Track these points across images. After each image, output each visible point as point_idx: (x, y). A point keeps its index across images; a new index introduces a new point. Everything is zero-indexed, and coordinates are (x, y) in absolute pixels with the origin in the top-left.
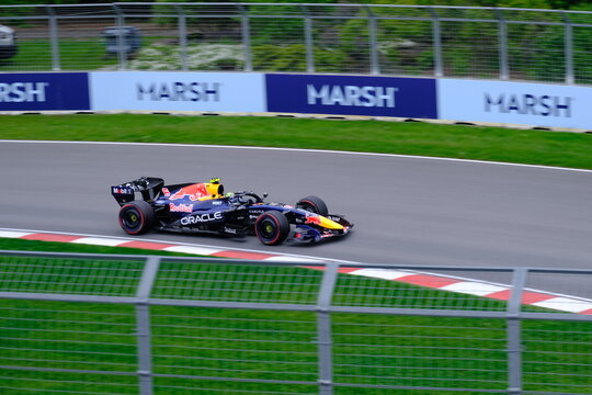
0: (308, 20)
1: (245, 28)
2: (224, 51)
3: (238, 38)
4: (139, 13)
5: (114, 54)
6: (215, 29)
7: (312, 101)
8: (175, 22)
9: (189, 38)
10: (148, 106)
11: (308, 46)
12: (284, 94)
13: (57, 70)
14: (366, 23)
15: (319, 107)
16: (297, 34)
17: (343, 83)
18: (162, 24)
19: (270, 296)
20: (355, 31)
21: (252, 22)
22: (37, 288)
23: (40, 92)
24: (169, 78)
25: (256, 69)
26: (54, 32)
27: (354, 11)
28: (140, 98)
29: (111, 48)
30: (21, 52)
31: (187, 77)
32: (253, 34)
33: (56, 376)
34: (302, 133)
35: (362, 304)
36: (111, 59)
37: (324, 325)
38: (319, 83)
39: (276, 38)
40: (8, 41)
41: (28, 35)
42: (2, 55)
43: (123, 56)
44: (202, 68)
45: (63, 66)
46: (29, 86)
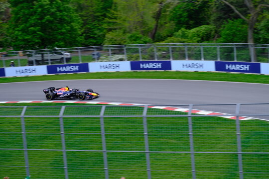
0: (140, 49)
1: (125, 51)
2: (120, 56)
3: (123, 53)
4: (100, 49)
5: (94, 58)
6: (118, 51)
7: (141, 67)
8: (108, 50)
9: (112, 54)
10: (103, 70)
11: (140, 54)
12: (135, 66)
13: (81, 63)
14: (153, 48)
15: (143, 69)
16: (137, 52)
17: (148, 63)
18: (105, 51)
19: (134, 114)
20: (151, 50)
21: (127, 49)
22: (79, 114)
23: (77, 68)
24: (107, 63)
25: (128, 60)
26: (80, 54)
27: (150, 45)
28: (101, 68)
29: (94, 57)
30: (73, 59)
31: (112, 63)
32: (127, 52)
33: (84, 135)
34: (139, 75)
35: (156, 114)
36: (93, 60)
37: (145, 120)
38: (143, 63)
39: (133, 53)
40: (69, 57)
41: (74, 55)
42: (68, 60)
43: (96, 59)
44: (115, 61)
45: (82, 62)
46: (74, 67)
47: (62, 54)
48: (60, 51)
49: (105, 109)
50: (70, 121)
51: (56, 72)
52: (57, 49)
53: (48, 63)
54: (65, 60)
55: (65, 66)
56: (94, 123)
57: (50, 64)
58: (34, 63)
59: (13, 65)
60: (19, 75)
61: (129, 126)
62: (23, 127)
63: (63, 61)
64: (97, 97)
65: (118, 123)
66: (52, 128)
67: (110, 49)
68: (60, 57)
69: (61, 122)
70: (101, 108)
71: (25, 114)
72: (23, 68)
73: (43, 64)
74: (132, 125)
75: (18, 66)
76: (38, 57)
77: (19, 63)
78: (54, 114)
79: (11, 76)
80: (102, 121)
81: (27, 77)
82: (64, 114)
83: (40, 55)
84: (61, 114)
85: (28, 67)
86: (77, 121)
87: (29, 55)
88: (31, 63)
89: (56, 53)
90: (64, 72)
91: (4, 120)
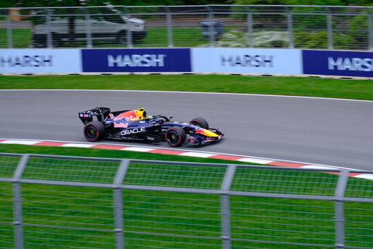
0: (329, 17)
1: (290, 22)
2: (276, 36)
3: (285, 28)
4: (223, 13)
5: (207, 37)
6: (270, 22)
7: (331, 67)
8: (245, 17)
9: (255, 27)
10: (228, 70)
11: (329, 33)
12: (314, 63)
13: (171, 47)
14: (366, 18)
15: (336, 71)
16: (322, 25)
17: (351, 56)
18: (237, 18)
19: (305, 190)
20: (360, 23)
21: (294, 17)
22: (159, 183)
23: (160, 60)
24: (241, 52)
25: (296, 47)
26: (169, 23)
27: (359, 11)
28: (223, 65)
29: (205, 33)
30: (149, 36)
31: (252, 52)
32: (295, 25)
33: (170, 239)
34: (325, 88)
35: (364, 195)
36: (204, 40)
37: (339, 210)
38: (336, 56)
39: (310, 28)
40: (140, 29)
41: (154, 25)
42: (138, 37)
43: (212, 38)
44: (262, 46)
45: (175, 44)
46: (153, 56)
47: (122, 22)
48: (119, 13)
49: (235, 175)
50: (136, 198)
51: (103, 67)
52: (110, 6)
53: (84, 44)
54: (129, 37)
55: (130, 53)
56: (198, 209)
57: (90, 47)
58: (50, 40)
60: (8, 71)
61: (291, 222)
62: (17, 209)
63: (125, 40)
64: (215, 141)
65: (261, 213)
66: (88, 214)
67: (250, 15)
68: (118, 28)
69: (117, 202)
70: (224, 169)
71: (23, 175)
72: (20, 53)
73: (72, 44)
74: (301, 219)
75: (7, 47)
76: (60, 26)
77: (10, 40)
80: (225, 203)
81: (29, 77)
82: (125, 181)
83: (66, 21)
84: (118, 181)
85: (32, 52)
86: (156, 200)
87: (37, 21)
88: (40, 41)
89: (106, 18)
90: (127, 68)
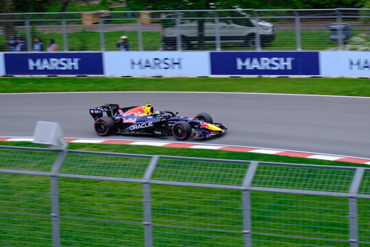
4: (351, 16)
5: (335, 40)
13: (299, 50)
18: (365, 22)
22: (287, 186)
23: (288, 64)
26: (298, 26)
28: (351, 68)
29: (333, 37)
30: (277, 39)
33: (298, 241)
36: (333, 44)
40: (269, 32)
41: (282, 29)
42: (266, 40)
43: (341, 42)
45: (303, 47)
46: (282, 59)
47: (251, 25)
48: (248, 16)
49: (363, 178)
50: (263, 200)
51: (233, 70)
52: (239, 10)
53: (214, 47)
54: (258, 40)
55: (259, 56)
56: (326, 211)
57: (218, 50)
58: (179, 43)
59: (126, 46)
60: (138, 73)
62: (147, 210)
63: (254, 43)
66: (216, 215)
68: (246, 31)
69: (246, 203)
70: (353, 172)
71: (153, 176)
72: (150, 55)
73: (201, 47)
75: (137, 50)
76: (189, 29)
77: (140, 43)
78: (222, 181)
79: (119, 74)
80: (353, 205)
81: (158, 79)
82: (253, 183)
83: (195, 24)
84: (246, 182)
85: (162, 54)
86: (283, 203)
87: (167, 24)
88: (170, 44)
89: (235, 22)
90: (255, 71)
91: (95, 186)
